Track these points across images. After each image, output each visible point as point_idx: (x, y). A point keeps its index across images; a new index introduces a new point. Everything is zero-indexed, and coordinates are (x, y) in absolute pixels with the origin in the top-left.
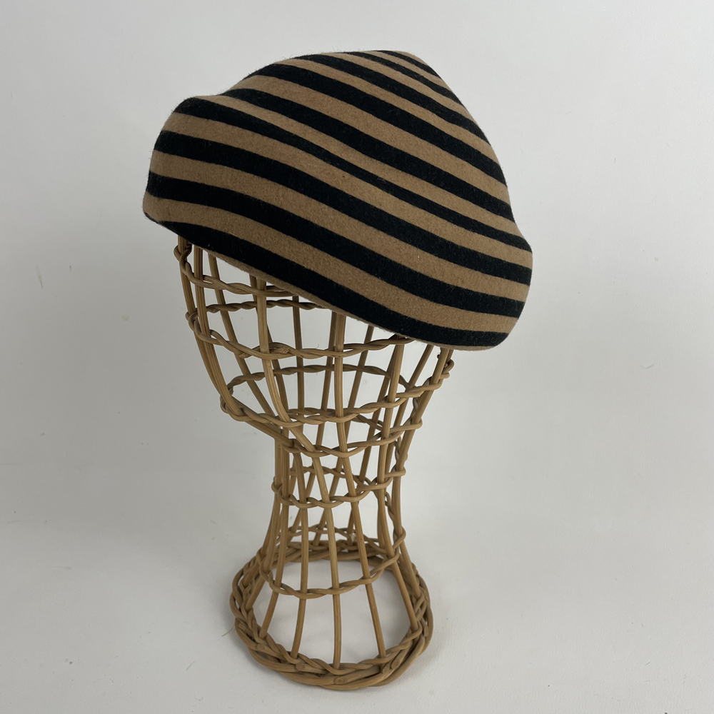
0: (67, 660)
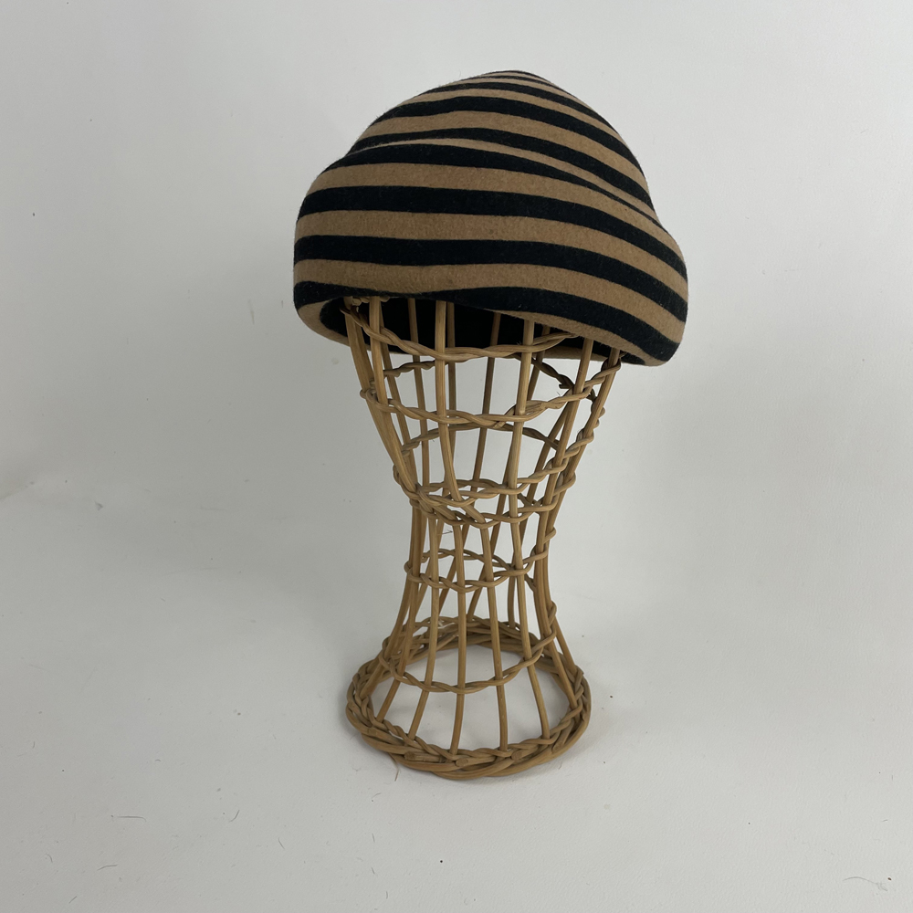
0: (236, 711)
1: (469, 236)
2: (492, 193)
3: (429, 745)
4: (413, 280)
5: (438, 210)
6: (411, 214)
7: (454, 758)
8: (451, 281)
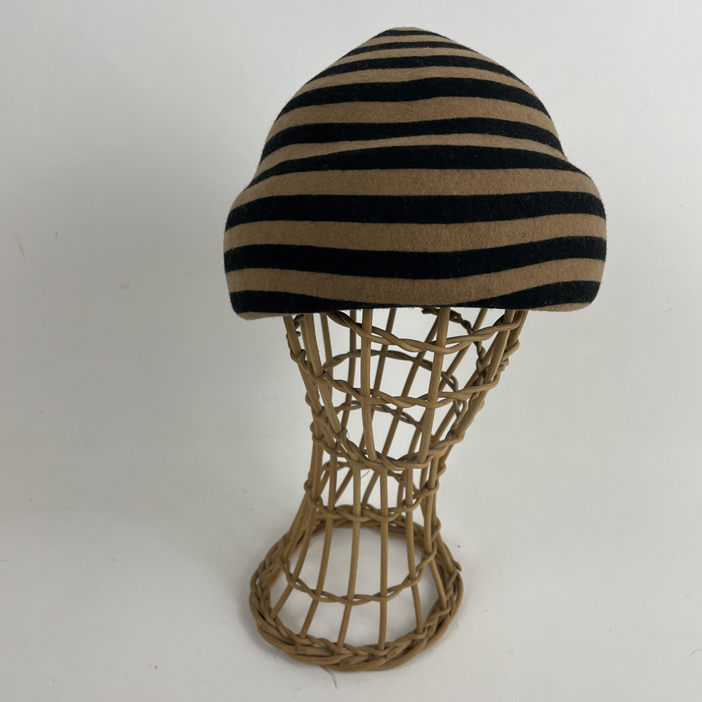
1: (505, 242)
2: (522, 195)
3: (357, 648)
4: (449, 293)
5: (474, 219)
6: (444, 225)
7: (383, 653)
8: (489, 291)
